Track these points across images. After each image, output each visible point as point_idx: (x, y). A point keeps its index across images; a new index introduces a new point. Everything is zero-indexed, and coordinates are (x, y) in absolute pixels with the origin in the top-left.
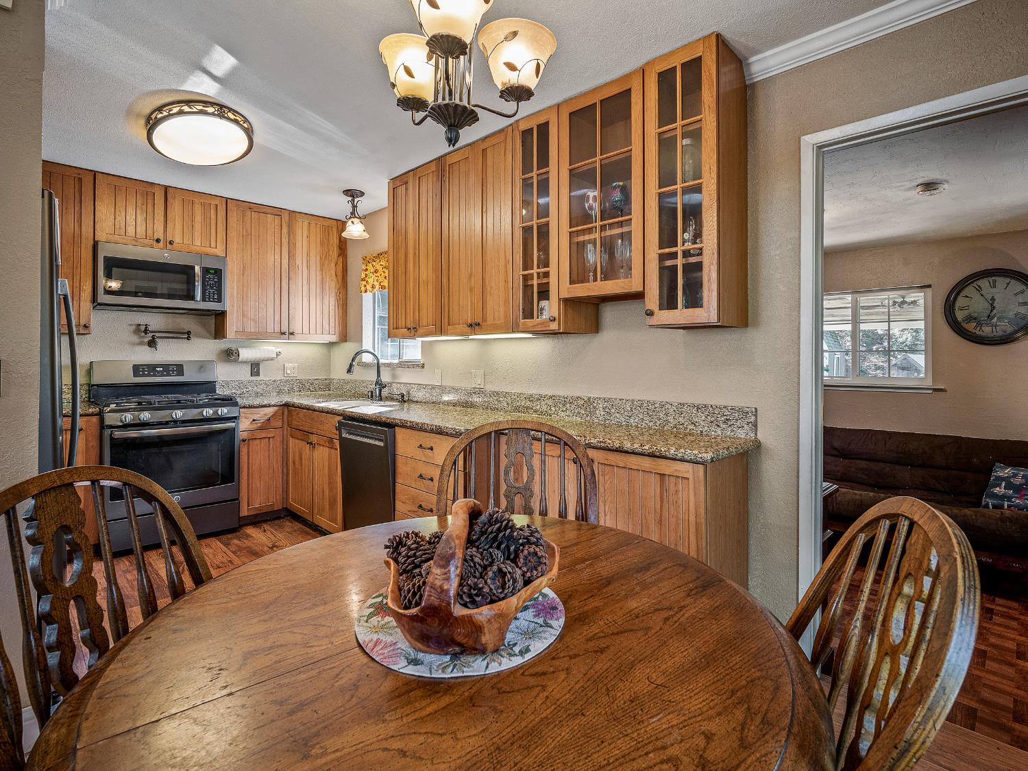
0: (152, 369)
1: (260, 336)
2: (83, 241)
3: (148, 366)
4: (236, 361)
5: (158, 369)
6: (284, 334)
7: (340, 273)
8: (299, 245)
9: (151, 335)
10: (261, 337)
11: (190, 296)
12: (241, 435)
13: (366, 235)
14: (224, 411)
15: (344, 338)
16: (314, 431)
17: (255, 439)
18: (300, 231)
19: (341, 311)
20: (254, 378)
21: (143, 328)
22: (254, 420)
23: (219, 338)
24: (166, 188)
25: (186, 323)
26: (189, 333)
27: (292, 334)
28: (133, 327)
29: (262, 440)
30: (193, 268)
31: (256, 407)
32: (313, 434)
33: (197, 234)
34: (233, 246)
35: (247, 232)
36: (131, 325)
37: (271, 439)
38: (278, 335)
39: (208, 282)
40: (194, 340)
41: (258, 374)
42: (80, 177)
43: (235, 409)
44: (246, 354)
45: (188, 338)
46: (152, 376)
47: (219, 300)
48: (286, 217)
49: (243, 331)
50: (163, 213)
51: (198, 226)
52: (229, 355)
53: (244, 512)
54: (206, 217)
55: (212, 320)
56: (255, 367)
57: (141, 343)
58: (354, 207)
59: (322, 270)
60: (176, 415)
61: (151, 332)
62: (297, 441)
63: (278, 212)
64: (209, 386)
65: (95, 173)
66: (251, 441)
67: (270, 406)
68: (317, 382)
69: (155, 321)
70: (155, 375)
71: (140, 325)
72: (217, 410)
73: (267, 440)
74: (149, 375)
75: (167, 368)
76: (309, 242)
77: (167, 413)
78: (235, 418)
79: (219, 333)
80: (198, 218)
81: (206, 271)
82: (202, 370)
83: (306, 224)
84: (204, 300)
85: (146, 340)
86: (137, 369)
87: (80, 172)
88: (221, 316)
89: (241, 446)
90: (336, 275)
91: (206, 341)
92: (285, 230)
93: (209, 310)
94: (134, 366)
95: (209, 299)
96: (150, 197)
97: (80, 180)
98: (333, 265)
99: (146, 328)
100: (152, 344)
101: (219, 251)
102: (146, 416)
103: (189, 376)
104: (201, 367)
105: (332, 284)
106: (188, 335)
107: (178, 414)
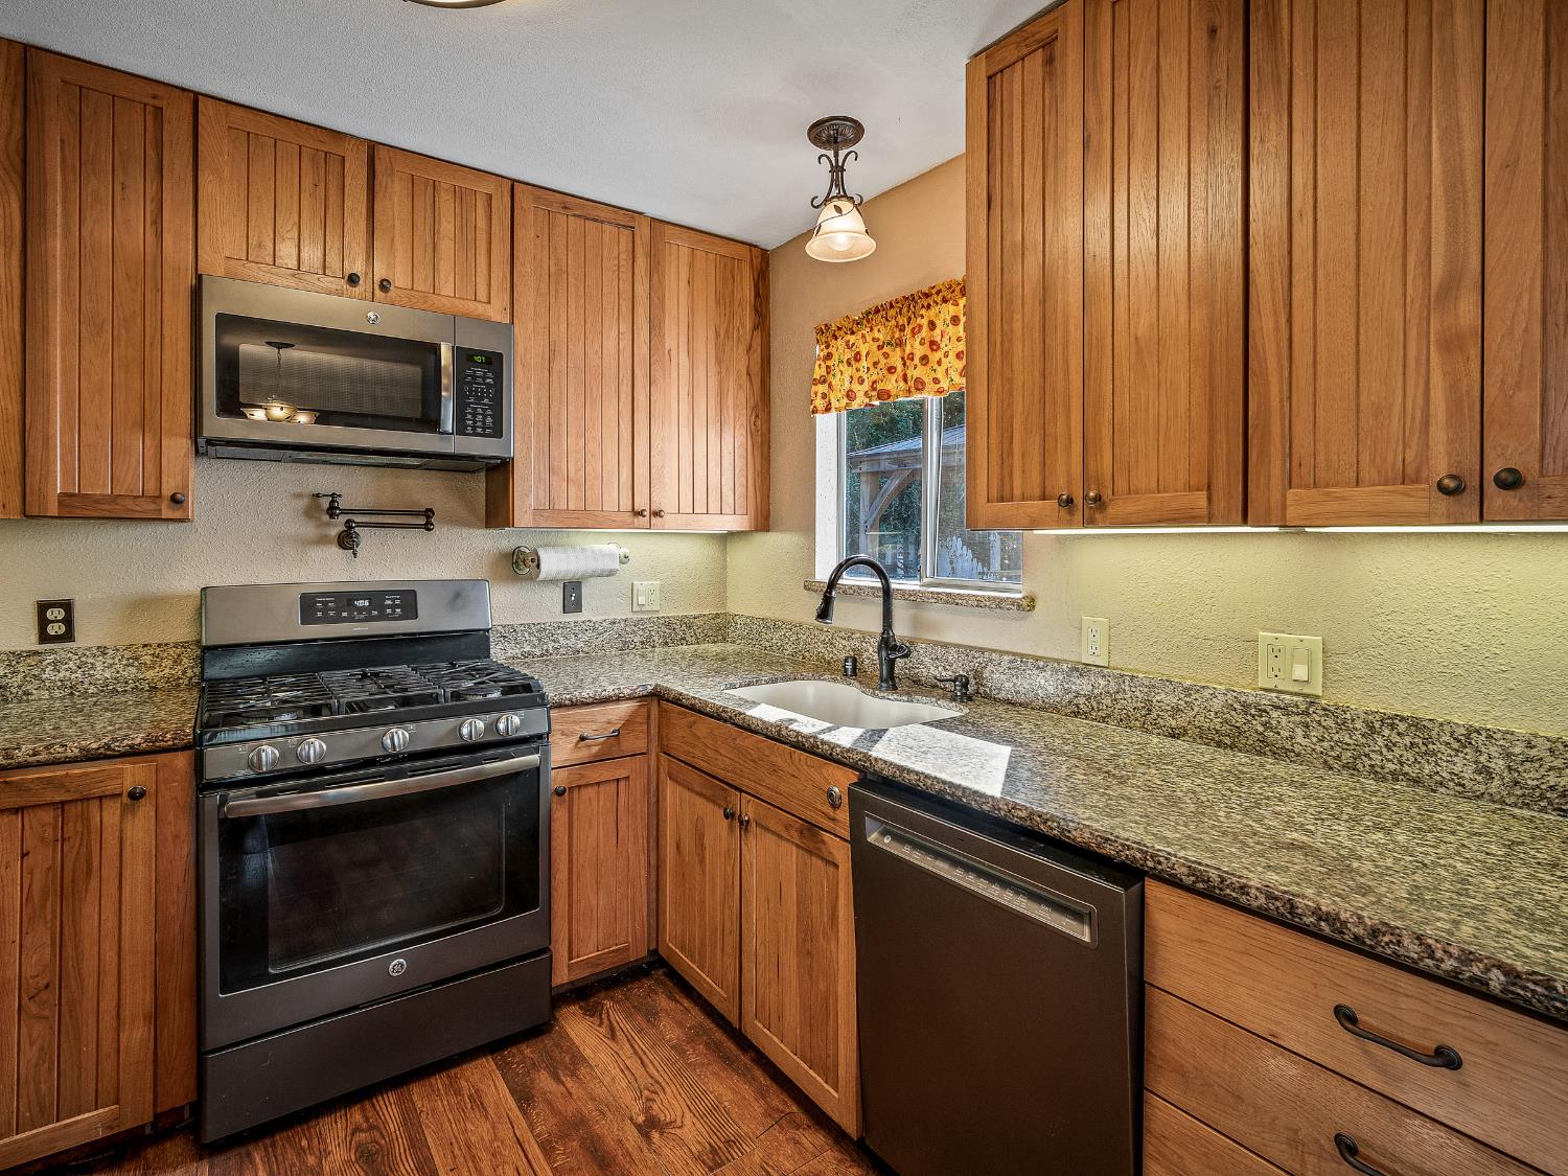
0: (343, 602)
1: (587, 519)
2: (167, 275)
3: (337, 595)
4: (532, 578)
5: (360, 603)
6: (640, 514)
7: (756, 369)
8: (670, 304)
9: (343, 518)
10: (590, 523)
11: (430, 423)
12: (555, 779)
13: (868, 245)
14: (512, 722)
15: (764, 522)
16: (744, 783)
17: (586, 785)
18: (673, 269)
19: (758, 460)
20: (571, 618)
21: (325, 503)
22: (583, 739)
23: (497, 526)
24: (373, 147)
25: (422, 489)
26: (428, 513)
27: (657, 514)
28: (304, 502)
29: (602, 788)
30: (435, 349)
31: (588, 704)
32: (741, 791)
33: (445, 266)
34: (527, 300)
35: (557, 264)
36: (299, 496)
37: (622, 784)
38: (628, 518)
39: (470, 383)
40: (441, 531)
41: (577, 607)
42: (157, 103)
43: (540, 712)
44: (554, 563)
45: (428, 527)
46: (345, 620)
47: (497, 431)
48: (643, 231)
49: (552, 509)
50: (364, 211)
51: (446, 247)
52: (518, 565)
53: (562, 976)
54: (465, 227)
55: (479, 484)
56: (572, 593)
57: (322, 540)
58: (838, 170)
59: (719, 362)
60: (392, 739)
61: (344, 512)
62: (687, 794)
63: (627, 219)
64: (476, 641)
65: (196, 97)
66: (576, 792)
67: (618, 699)
68: (699, 622)
69: (355, 487)
70: (351, 619)
71: (318, 495)
72: (498, 720)
73: (613, 786)
74: (338, 620)
75: (379, 600)
76: (692, 293)
77: (372, 735)
78: (540, 737)
79: (497, 513)
80: (447, 227)
81: (464, 356)
82: (459, 602)
83: (684, 252)
84: (461, 429)
85: (334, 532)
86: (311, 606)
87: (159, 91)
88: (500, 470)
89: (554, 806)
90: (748, 374)
91: (465, 532)
92: (642, 263)
93: (472, 458)
94: (304, 597)
95: (474, 428)
96: (334, 167)
97: (159, 111)
98: (742, 350)
99: (332, 502)
100: (347, 541)
101: (496, 312)
102: (315, 748)
103: (430, 618)
104: (457, 596)
105: (738, 399)
106: (426, 519)
107: (399, 737)
